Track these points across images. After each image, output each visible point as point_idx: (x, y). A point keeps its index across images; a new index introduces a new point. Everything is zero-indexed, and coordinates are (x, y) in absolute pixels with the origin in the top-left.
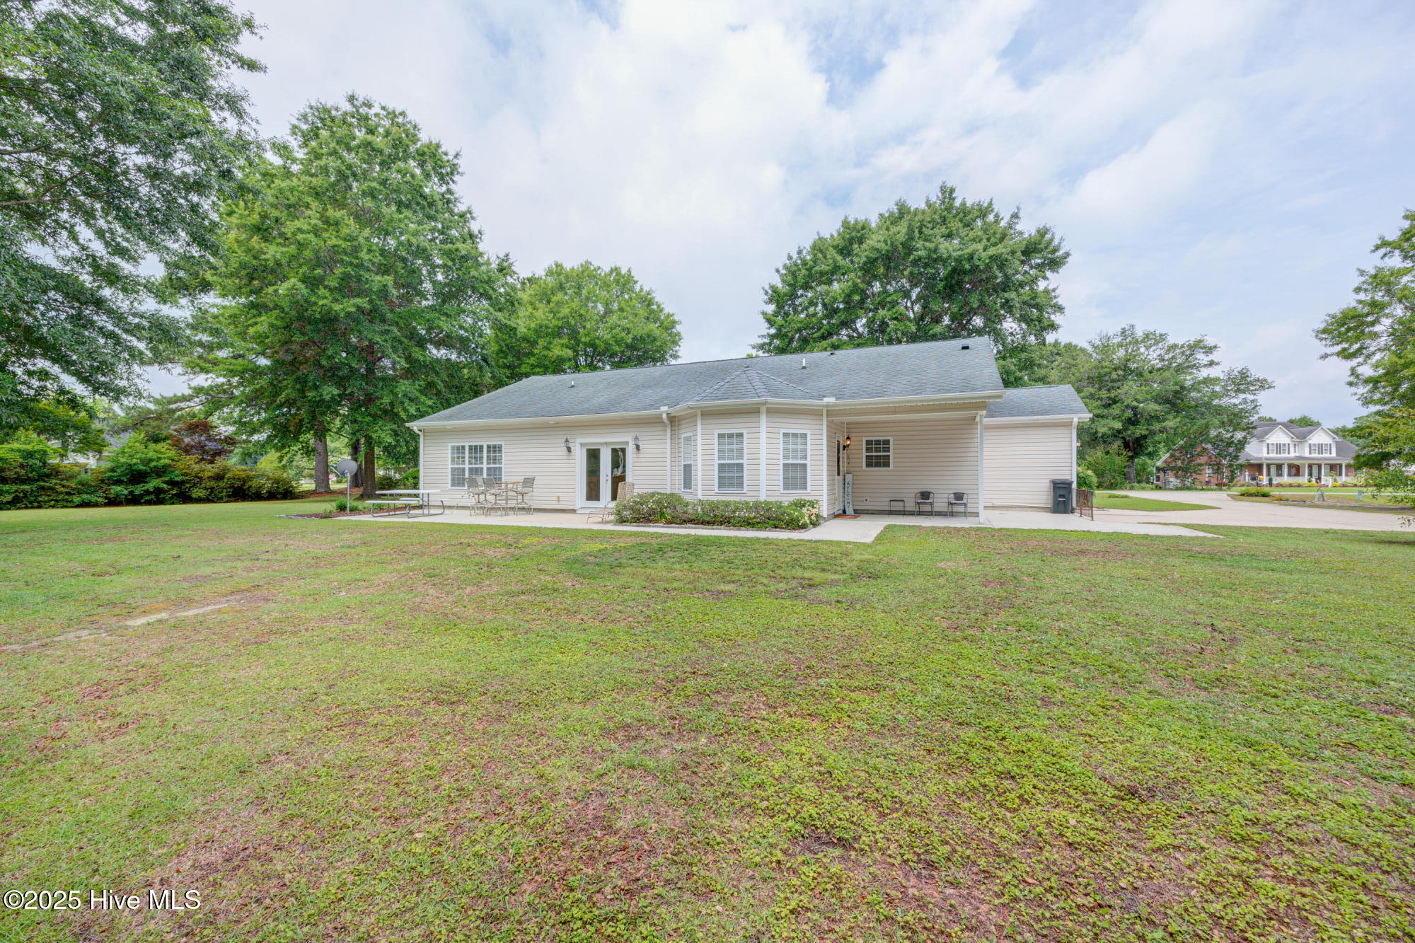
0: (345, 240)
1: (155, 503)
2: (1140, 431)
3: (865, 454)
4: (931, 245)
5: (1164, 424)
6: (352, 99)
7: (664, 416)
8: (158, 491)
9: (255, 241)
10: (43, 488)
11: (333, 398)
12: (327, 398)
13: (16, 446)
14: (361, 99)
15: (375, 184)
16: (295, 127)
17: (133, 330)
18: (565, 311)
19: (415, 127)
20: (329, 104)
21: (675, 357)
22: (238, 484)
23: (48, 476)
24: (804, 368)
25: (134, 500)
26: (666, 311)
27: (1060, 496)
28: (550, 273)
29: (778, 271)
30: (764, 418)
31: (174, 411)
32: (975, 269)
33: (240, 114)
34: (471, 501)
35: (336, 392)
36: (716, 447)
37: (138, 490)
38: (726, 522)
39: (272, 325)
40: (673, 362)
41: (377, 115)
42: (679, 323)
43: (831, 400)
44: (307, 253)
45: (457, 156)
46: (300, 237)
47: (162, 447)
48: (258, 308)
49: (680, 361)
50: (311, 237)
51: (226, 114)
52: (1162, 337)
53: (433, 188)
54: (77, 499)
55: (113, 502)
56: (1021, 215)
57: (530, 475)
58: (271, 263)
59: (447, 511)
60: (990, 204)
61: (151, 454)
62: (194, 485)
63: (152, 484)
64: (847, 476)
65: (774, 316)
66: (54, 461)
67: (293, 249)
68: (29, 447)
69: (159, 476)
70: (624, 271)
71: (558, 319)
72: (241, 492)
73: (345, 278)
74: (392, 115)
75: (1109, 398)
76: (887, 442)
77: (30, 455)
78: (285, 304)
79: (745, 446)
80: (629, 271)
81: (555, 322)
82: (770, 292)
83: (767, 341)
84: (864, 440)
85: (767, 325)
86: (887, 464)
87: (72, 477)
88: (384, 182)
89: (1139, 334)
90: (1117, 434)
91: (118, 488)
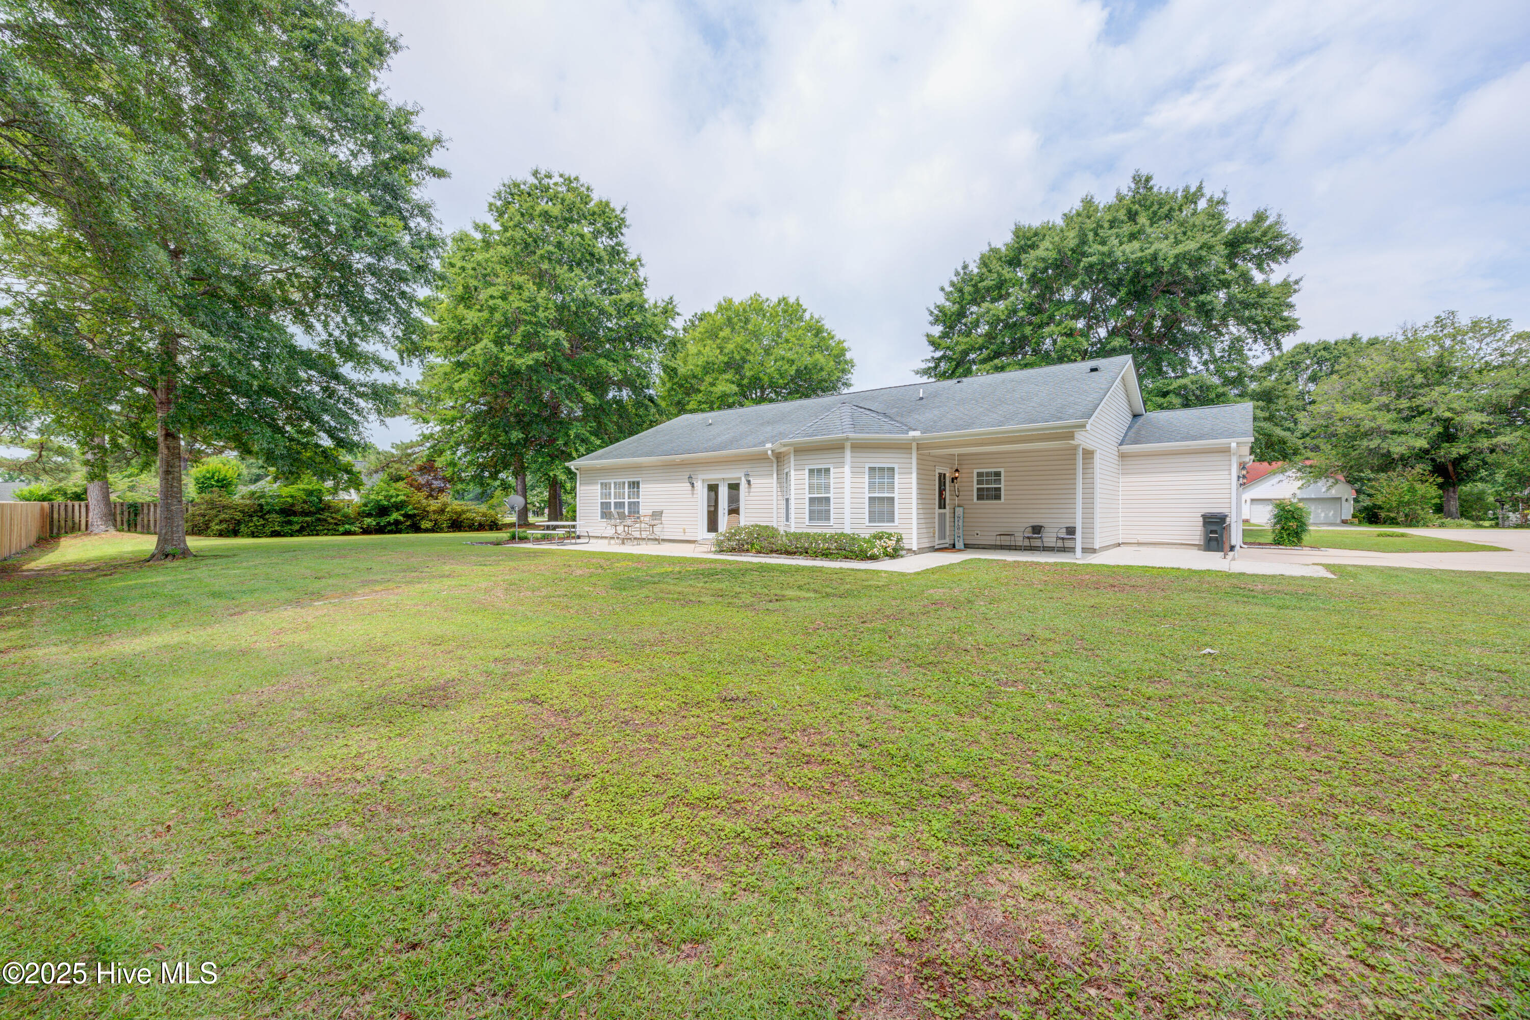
0: (526, 301)
1: (395, 533)
2: (1458, 449)
3: (976, 486)
4: (1105, 249)
5: (1495, 441)
6: (535, 173)
7: (770, 452)
8: (397, 522)
9: (461, 309)
10: (319, 519)
11: (518, 441)
12: (514, 441)
13: (302, 486)
14: (543, 172)
15: (551, 248)
16: (491, 205)
17: (361, 395)
18: (730, 346)
19: (588, 189)
20: (519, 179)
21: (847, 385)
22: (455, 517)
23: (323, 510)
24: (921, 399)
25: (380, 530)
26: (837, 339)
27: (1212, 532)
28: (720, 308)
29: (942, 289)
30: (848, 454)
31: (410, 455)
32: (1159, 272)
33: (429, 218)
34: (610, 532)
35: (521, 436)
36: (807, 481)
37: (383, 521)
38: (805, 552)
39: (471, 381)
40: (846, 391)
41: (556, 184)
42: (849, 349)
43: (917, 434)
44: (498, 316)
45: (623, 211)
46: (491, 303)
47: (401, 485)
48: (462, 366)
49: (852, 390)
50: (499, 302)
51: (419, 219)
52: (1503, 324)
53: (603, 243)
54: (341, 529)
55: (366, 531)
56: (1228, 200)
57: (658, 509)
58: (470, 327)
59: (592, 541)
60: (1200, 188)
61: (393, 492)
62: (423, 518)
63: (395, 516)
64: (957, 509)
65: (940, 337)
66: (327, 498)
67: (485, 314)
68: (310, 487)
69: (398, 510)
70: (792, 300)
71: (725, 355)
72: (457, 525)
73: (527, 336)
74: (568, 181)
75: (1411, 408)
76: (998, 474)
77: (310, 493)
78: (480, 361)
79: (832, 481)
80: (797, 299)
81: (721, 358)
82: (936, 312)
83: (932, 365)
84: (975, 471)
85: (932, 348)
86: (998, 497)
87: (339, 511)
88: (559, 245)
89: (1464, 320)
90: (1421, 455)
91: (369, 520)
